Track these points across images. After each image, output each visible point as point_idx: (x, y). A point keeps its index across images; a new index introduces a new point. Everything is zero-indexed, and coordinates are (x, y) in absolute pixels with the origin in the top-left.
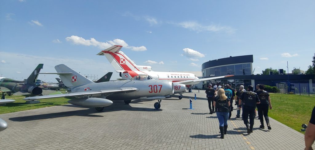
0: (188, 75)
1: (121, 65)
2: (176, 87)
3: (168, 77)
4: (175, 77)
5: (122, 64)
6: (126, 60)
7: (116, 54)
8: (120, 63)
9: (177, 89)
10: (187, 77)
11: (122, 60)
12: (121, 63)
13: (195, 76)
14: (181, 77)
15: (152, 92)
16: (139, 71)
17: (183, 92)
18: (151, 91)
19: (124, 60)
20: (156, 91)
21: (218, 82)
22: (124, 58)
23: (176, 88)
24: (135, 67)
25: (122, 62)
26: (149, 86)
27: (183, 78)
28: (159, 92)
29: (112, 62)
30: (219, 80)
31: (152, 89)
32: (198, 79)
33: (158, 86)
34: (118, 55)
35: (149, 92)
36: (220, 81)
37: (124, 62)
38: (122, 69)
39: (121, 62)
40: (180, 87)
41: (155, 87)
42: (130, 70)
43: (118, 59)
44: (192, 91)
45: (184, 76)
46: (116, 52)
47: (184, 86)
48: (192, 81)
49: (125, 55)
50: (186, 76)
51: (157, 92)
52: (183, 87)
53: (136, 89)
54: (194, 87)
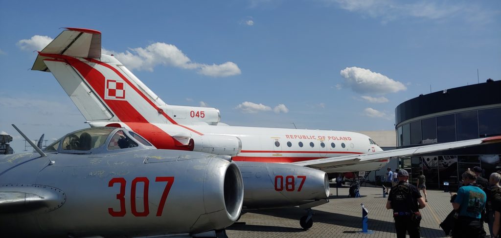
0: (345, 139)
1: (108, 102)
2: (290, 180)
3: (277, 144)
4: (301, 144)
5: (113, 98)
6: (126, 86)
7: (90, 64)
8: (102, 96)
9: (293, 189)
10: (343, 145)
11: (112, 86)
12: (107, 97)
13: (372, 142)
14: (323, 145)
15: (123, 213)
16: (174, 123)
17: (317, 199)
18: (117, 209)
19: (120, 86)
20: (140, 208)
21: (448, 161)
22: (120, 80)
23: (288, 183)
24: (160, 111)
25: (112, 92)
26: (111, 184)
27: (328, 148)
28: (159, 213)
29: (75, 92)
30: (452, 157)
31: (121, 197)
32: (382, 150)
33: (152, 181)
34: (97, 67)
35: (111, 210)
36: (455, 160)
37: (119, 93)
38: (110, 116)
39: (106, 91)
40: (303, 182)
41: (140, 186)
42: (140, 119)
43: (97, 83)
44: (362, 191)
45: (332, 141)
46: (90, 59)
47: (322, 175)
48: (353, 157)
49: (124, 68)
50: (338, 144)
51: (146, 212)
52: (316, 182)
53: (47, 197)
54: (372, 178)
